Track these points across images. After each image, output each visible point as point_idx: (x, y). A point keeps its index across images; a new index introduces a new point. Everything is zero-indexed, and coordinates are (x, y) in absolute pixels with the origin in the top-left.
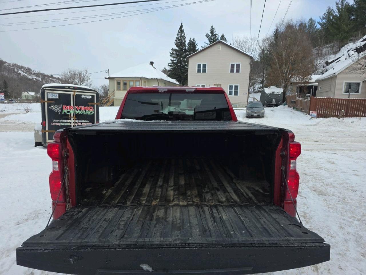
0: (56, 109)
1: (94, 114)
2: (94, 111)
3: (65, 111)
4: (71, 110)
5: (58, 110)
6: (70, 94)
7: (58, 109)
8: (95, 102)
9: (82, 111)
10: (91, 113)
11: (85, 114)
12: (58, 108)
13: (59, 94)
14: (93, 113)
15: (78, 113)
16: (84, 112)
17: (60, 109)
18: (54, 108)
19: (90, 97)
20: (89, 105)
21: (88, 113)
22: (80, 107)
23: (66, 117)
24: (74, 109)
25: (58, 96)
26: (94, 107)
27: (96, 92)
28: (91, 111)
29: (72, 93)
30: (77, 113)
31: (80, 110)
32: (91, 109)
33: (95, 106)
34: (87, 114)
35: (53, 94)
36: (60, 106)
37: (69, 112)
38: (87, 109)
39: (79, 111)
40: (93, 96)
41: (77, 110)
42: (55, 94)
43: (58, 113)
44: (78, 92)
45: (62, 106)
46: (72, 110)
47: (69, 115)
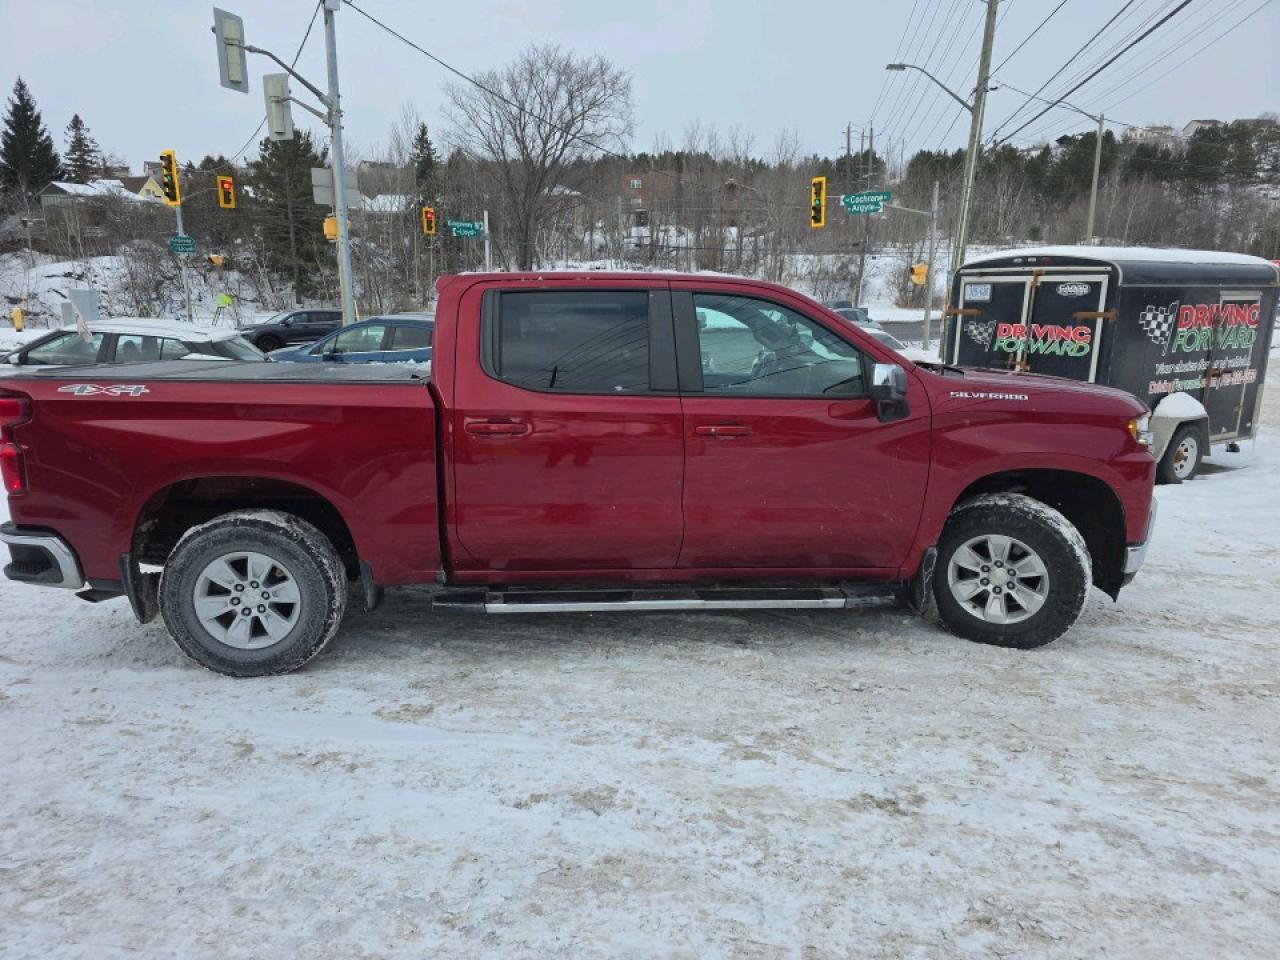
0: (980, 334)
1: (1090, 354)
2: (1091, 344)
3: (1002, 342)
4: (1018, 338)
5: (985, 339)
6: (1023, 284)
7: (985, 335)
8: (1101, 308)
9: (1050, 340)
10: (1081, 349)
11: (1060, 353)
12: (986, 330)
13: (994, 286)
14: (1087, 350)
15: (1038, 350)
16: (1055, 348)
17: (989, 336)
18: (975, 332)
20: (1075, 319)
21: (1068, 350)
22: (1048, 327)
23: (1003, 360)
24: (1029, 336)
25: (989, 291)
26: (1092, 325)
27: (1109, 269)
28: (1082, 343)
29: (1029, 280)
30: (1033, 348)
31: (1045, 339)
32: (1081, 334)
33: (1100, 322)
34: (1066, 353)
35: (979, 288)
36: (990, 327)
37: (1011, 345)
38: (1067, 335)
39: (1040, 343)
40: (1096, 286)
41: (1036, 340)
42: (983, 287)
43: (983, 346)
44: (1049, 273)
45: (997, 328)
46: (1021, 338)
47: (1012, 355)
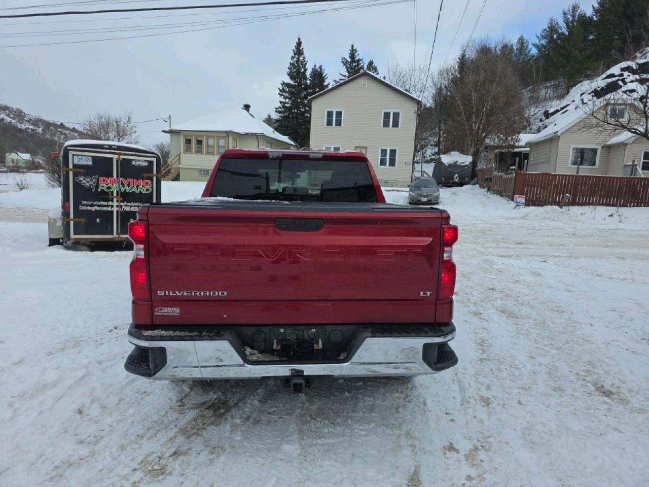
0: (88, 182)
1: (152, 192)
2: (152, 188)
3: (103, 186)
4: (113, 185)
5: (92, 185)
6: (112, 159)
7: (91, 183)
8: (155, 172)
9: (131, 186)
10: (148, 190)
11: (137, 192)
12: (92, 180)
13: (94, 158)
14: (150, 190)
15: (125, 190)
16: (134, 189)
17: (94, 183)
18: (84, 181)
19: (146, 164)
20: (143, 176)
21: (142, 190)
22: (129, 180)
23: (105, 196)
24: (119, 184)
25: (91, 160)
26: (152, 180)
27: (156, 156)
28: (148, 187)
29: (115, 157)
30: (123, 190)
31: (128, 185)
32: (147, 183)
33: (155, 178)
34: (140, 191)
35: (84, 158)
36: (94, 178)
37: (109, 188)
38: (140, 184)
39: (126, 187)
40: (151, 163)
41: (124, 186)
42: (87, 158)
43: (90, 189)
44: (125, 154)
45: (98, 179)
46: (114, 185)
47: (110, 193)
